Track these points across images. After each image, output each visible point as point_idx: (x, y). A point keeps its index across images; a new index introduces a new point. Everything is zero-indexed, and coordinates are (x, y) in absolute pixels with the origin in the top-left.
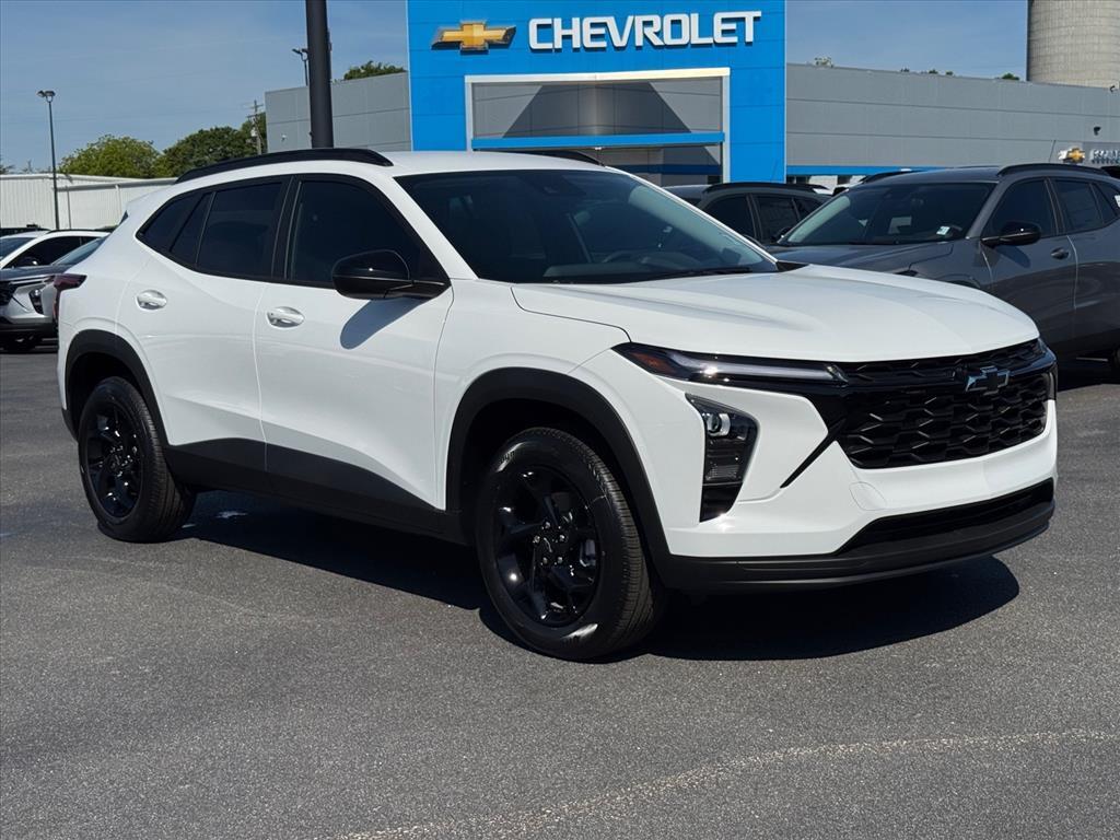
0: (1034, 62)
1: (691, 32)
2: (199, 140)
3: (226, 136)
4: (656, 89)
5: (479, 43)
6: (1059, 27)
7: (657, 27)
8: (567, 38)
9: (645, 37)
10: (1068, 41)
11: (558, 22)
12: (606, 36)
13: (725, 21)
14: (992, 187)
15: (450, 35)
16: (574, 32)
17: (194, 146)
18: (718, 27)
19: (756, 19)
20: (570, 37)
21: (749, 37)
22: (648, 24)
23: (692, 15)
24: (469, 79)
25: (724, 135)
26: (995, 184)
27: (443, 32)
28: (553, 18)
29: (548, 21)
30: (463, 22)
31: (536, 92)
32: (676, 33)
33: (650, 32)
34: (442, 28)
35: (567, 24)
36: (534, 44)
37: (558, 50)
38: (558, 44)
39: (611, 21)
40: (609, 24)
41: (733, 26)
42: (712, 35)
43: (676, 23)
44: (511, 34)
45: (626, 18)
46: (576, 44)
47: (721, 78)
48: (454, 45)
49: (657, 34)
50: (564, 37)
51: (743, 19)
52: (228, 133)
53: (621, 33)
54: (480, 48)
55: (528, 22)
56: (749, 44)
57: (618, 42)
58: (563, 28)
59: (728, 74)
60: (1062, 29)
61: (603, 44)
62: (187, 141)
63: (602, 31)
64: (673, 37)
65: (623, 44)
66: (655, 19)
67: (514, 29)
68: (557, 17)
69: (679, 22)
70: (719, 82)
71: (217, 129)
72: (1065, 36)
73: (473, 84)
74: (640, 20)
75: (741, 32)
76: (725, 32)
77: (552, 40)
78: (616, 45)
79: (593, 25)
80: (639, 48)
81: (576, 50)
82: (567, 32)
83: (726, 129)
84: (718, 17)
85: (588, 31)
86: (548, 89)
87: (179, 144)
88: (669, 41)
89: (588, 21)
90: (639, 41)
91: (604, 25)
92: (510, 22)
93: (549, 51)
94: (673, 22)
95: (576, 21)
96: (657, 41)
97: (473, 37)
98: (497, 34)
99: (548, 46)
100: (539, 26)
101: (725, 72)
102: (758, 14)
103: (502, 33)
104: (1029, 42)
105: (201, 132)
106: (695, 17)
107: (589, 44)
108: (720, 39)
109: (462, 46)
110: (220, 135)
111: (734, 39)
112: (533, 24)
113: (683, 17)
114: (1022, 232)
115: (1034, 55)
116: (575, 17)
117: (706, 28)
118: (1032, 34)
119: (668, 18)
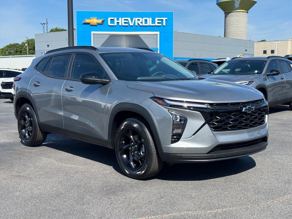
0: (226, 33)
1: (150, 23)
2: (10, 46)
3: (17, 46)
4: (141, 37)
5: (95, 24)
6: (232, 25)
7: (141, 21)
8: (118, 23)
9: (138, 23)
10: (234, 28)
11: (116, 19)
12: (128, 23)
13: (158, 20)
14: (266, 61)
15: (87, 21)
16: (120, 21)
17: (8, 48)
18: (157, 21)
19: (166, 20)
20: (119, 23)
21: (164, 24)
22: (138, 20)
23: (150, 18)
24: (92, 32)
25: (158, 49)
26: (267, 61)
27: (85, 20)
28: (114, 18)
29: (113, 18)
30: (91, 18)
31: (109, 36)
32: (146, 22)
33: (139, 22)
34: (85, 19)
35: (118, 19)
36: (109, 24)
37: (116, 26)
38: (116, 24)
39: (129, 19)
40: (129, 20)
41: (160, 21)
42: (155, 23)
43: (146, 20)
44: (103, 21)
45: (133, 18)
46: (120, 25)
47: (157, 34)
48: (88, 24)
49: (141, 23)
50: (117, 23)
51: (163, 20)
52: (18, 45)
53: (132, 22)
54: (95, 25)
55: (108, 18)
56: (164, 26)
57: (131, 24)
58: (117, 20)
59: (159, 33)
60: (233, 25)
61: (127, 25)
62: (6, 47)
63: (127, 21)
64: (145, 23)
65: (132, 25)
66: (141, 19)
67: (104, 20)
68: (116, 17)
69: (147, 20)
70: (156, 35)
71: (15, 44)
72: (234, 27)
73: (93, 34)
74: (137, 19)
75: (162, 23)
76: (158, 23)
77: (114, 23)
78: (131, 25)
79: (125, 20)
80: (136, 26)
81: (120, 26)
82: (118, 21)
83: (158, 47)
84: (156, 19)
85: (123, 21)
86: (112, 36)
87: (4, 47)
88: (144, 24)
89: (123, 19)
90: (136, 24)
91: (127, 20)
92: (103, 18)
93: (113, 26)
94: (145, 20)
95: (120, 19)
96: (141, 24)
97: (93, 22)
98: (100, 21)
99: (113, 25)
100: (111, 20)
101: (158, 33)
102: (167, 19)
103: (101, 21)
104: (225, 28)
105: (10, 44)
106: (151, 19)
107: (124, 24)
108: (157, 24)
109: (90, 24)
110: (15, 45)
111: (160, 25)
112: (109, 19)
113: (148, 19)
114: (274, 72)
115: (226, 32)
116: (120, 17)
117: (153, 22)
118: (226, 26)
119: (144, 19)
